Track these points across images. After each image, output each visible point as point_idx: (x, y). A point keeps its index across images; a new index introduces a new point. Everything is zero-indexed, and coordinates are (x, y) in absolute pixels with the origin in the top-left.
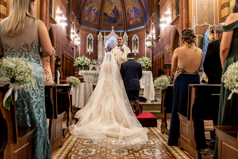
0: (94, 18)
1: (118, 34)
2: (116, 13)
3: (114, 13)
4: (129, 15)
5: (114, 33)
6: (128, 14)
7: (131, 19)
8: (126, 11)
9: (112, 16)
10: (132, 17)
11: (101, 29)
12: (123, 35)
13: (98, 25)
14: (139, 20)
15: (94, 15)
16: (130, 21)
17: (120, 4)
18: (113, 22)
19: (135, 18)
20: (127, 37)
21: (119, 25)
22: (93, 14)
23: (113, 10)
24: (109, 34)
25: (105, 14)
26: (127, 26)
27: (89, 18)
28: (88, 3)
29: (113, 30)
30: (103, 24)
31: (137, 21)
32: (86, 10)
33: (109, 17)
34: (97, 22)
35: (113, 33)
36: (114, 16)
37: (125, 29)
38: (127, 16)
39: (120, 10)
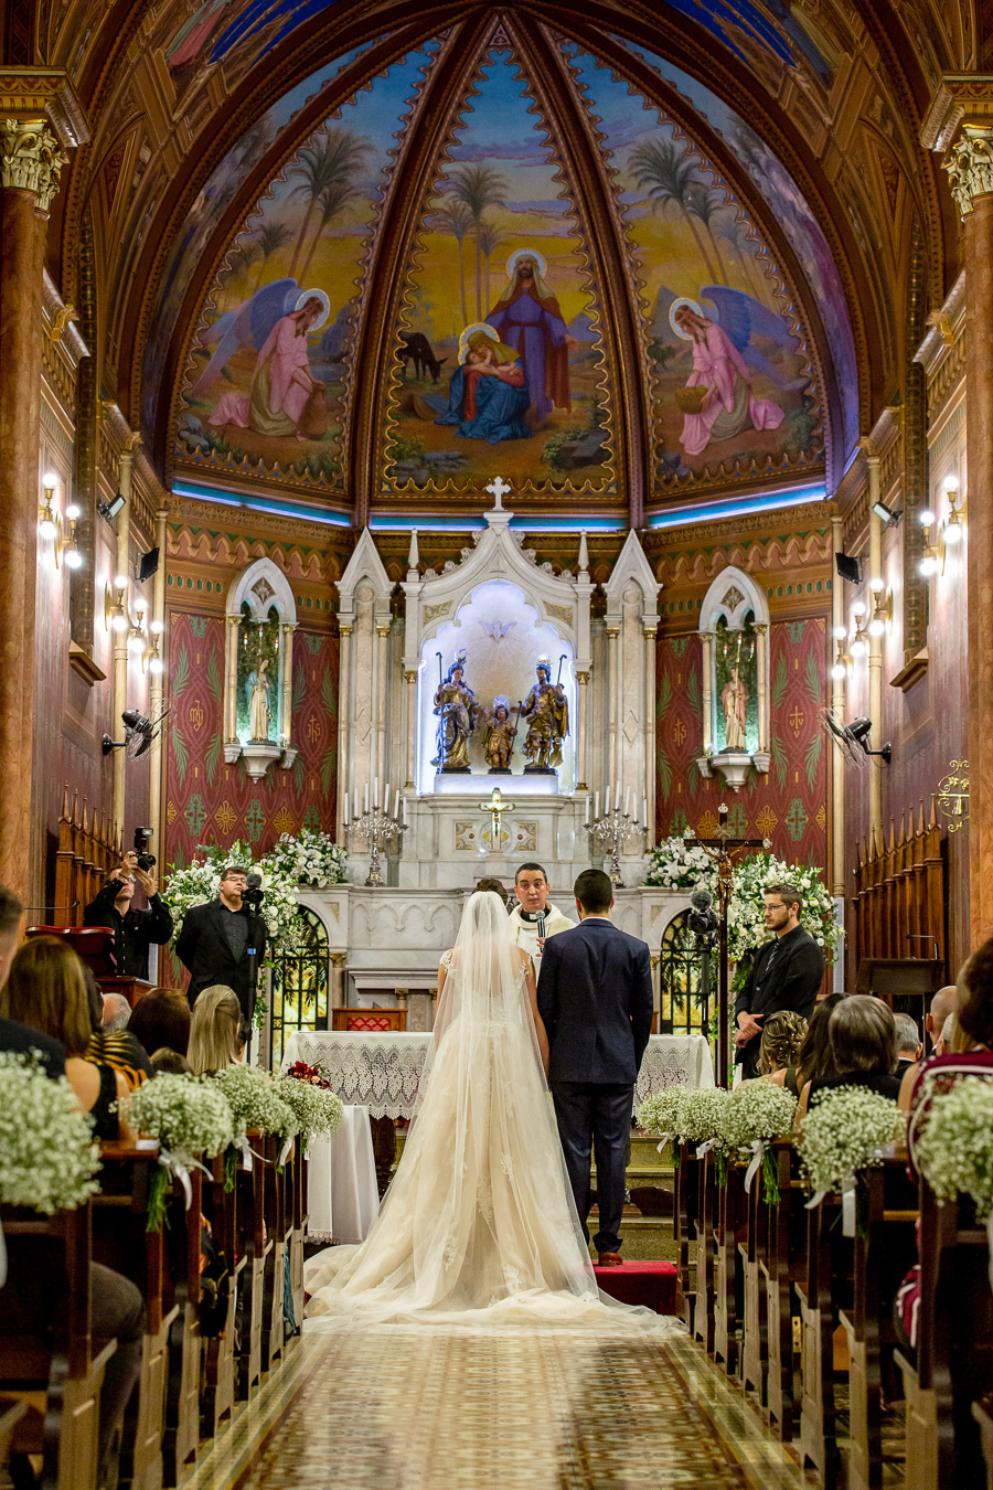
0: (305, 396)
1: (555, 556)
2: (531, 335)
3: (515, 332)
4: (669, 363)
5: (512, 548)
6: (661, 353)
7: (695, 405)
8: (641, 315)
9: (494, 362)
10: (704, 382)
11: (372, 503)
12: (602, 567)
13: (344, 466)
14: (768, 415)
15: (304, 360)
16: (680, 426)
17: (576, 252)
18: (505, 431)
19: (734, 394)
20: (652, 587)
21: (566, 460)
22: (293, 351)
23: (503, 307)
24: (457, 560)
25: (418, 349)
26: (653, 471)
27: (255, 401)
28: (246, 257)
29: (498, 517)
30: (398, 455)
31: (748, 424)
32: (219, 324)
33: (463, 375)
34: (335, 429)
35: (499, 550)
36: (510, 369)
37: (626, 505)
38: (645, 369)
39: (575, 302)
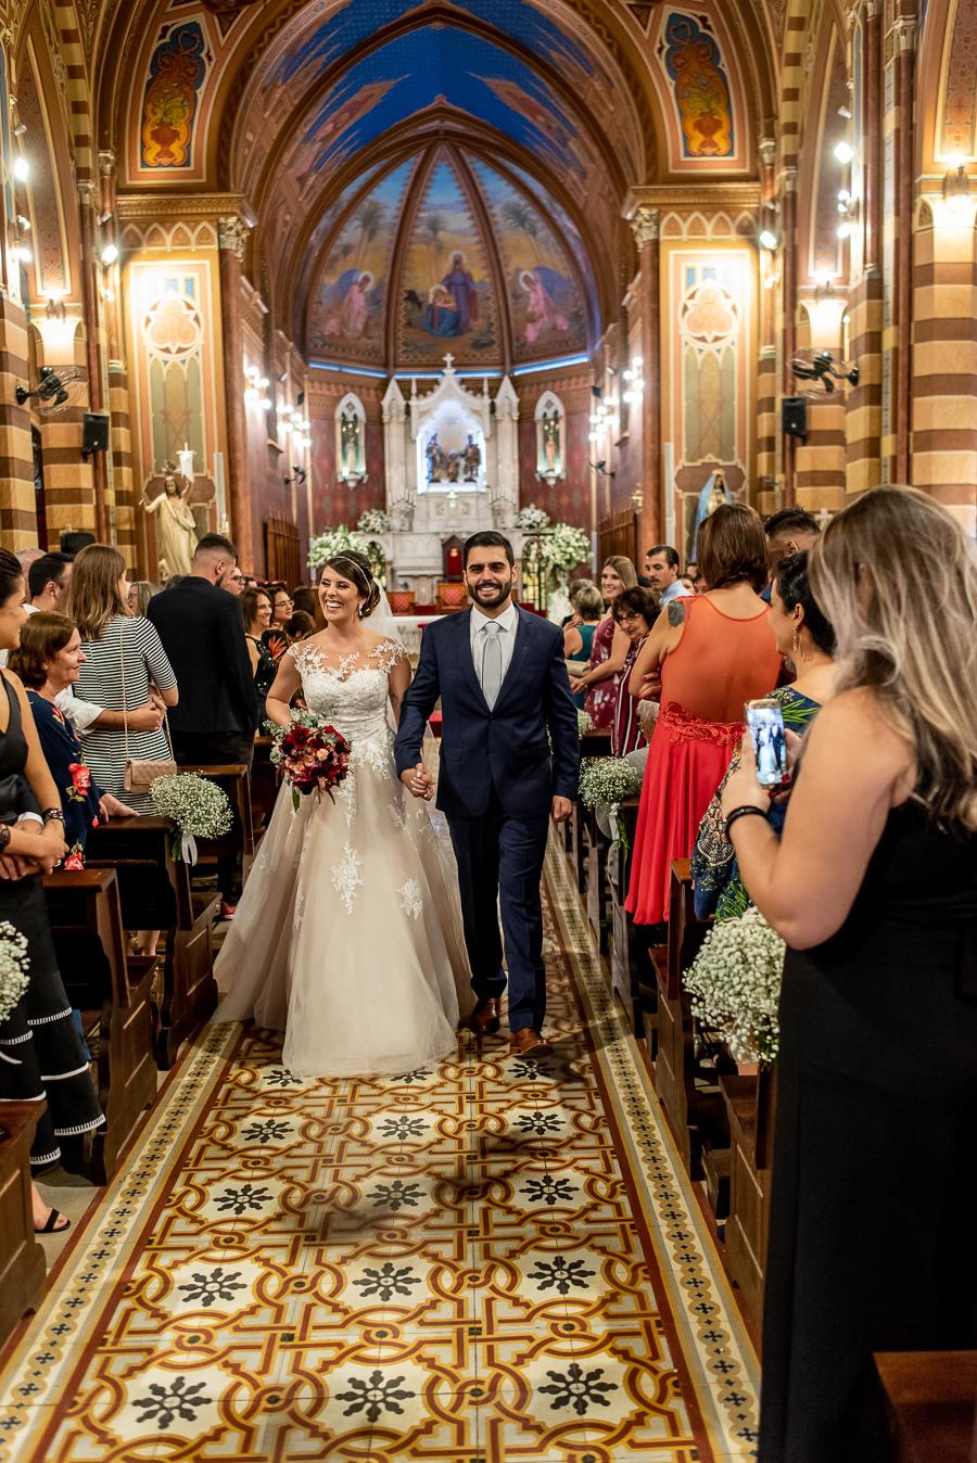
0: (364, 320)
1: (474, 387)
2: (461, 289)
3: (453, 288)
4: (521, 300)
5: (455, 385)
6: (517, 296)
7: (532, 319)
8: (508, 279)
9: (445, 302)
10: (536, 309)
11: (396, 366)
12: (493, 392)
13: (383, 351)
14: (563, 323)
15: (363, 304)
16: (525, 329)
17: (479, 251)
18: (451, 332)
19: (548, 314)
20: (515, 400)
21: (478, 345)
22: (358, 300)
23: (448, 277)
24: (432, 390)
25: (412, 297)
26: (514, 349)
27: (343, 324)
28: (336, 259)
29: (449, 371)
30: (405, 344)
31: (554, 328)
32: (327, 288)
33: (432, 308)
34: (378, 333)
35: (450, 386)
36: (452, 305)
37: (503, 364)
38: (510, 303)
39: (479, 274)
